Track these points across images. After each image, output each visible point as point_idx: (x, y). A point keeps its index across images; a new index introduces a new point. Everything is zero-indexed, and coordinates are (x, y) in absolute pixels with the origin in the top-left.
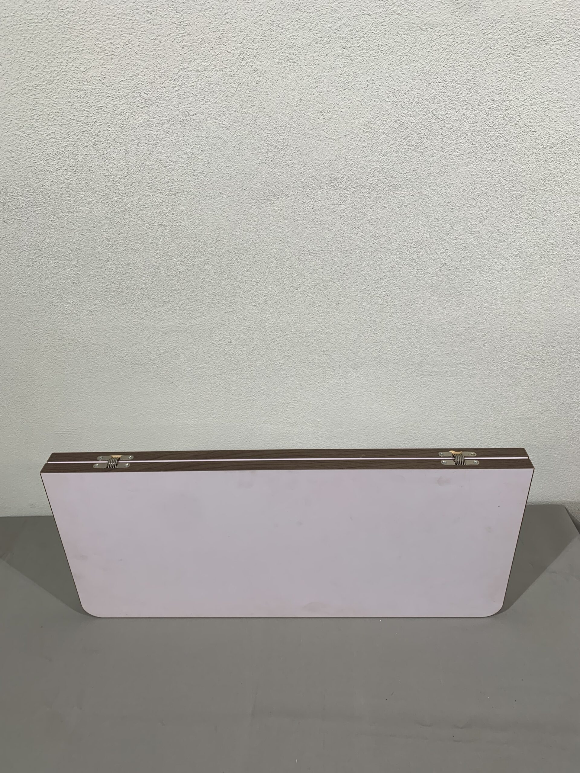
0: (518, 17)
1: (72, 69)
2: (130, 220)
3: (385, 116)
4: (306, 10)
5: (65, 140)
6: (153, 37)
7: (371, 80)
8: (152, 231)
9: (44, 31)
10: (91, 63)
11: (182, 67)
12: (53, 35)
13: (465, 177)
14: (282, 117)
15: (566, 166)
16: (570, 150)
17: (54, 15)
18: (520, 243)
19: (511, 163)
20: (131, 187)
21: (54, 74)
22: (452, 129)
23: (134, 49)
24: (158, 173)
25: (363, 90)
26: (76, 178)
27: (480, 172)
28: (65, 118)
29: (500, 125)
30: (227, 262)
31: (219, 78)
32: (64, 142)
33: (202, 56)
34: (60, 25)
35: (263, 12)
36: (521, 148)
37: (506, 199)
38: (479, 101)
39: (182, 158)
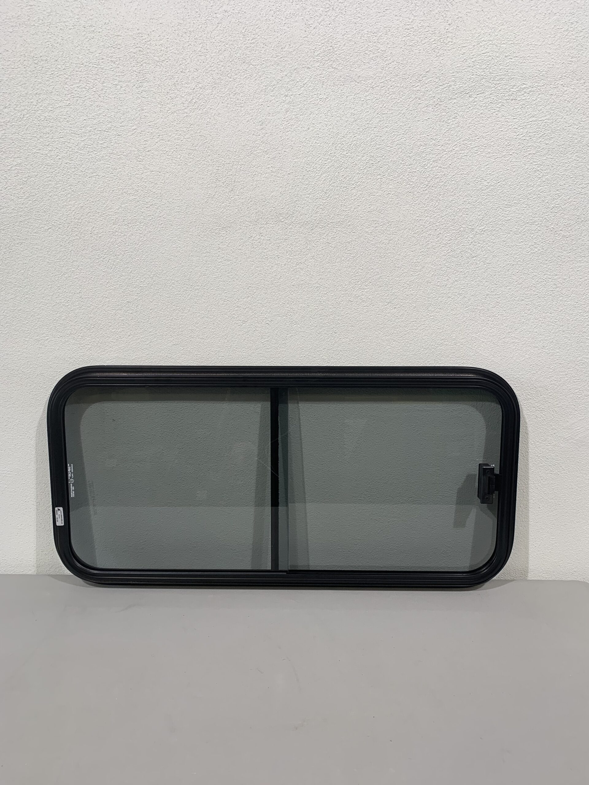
0: (442, 72)
1: (41, 108)
2: (83, 248)
3: (326, 156)
4: (251, 63)
5: (29, 172)
6: (116, 83)
7: (312, 124)
8: (104, 260)
9: (19, 76)
10: (58, 104)
11: (140, 109)
12: (26, 79)
13: (405, 216)
14: (230, 155)
15: (501, 207)
16: (503, 192)
17: (29, 62)
18: (464, 282)
19: (448, 203)
20: (86, 216)
21: (24, 112)
22: (389, 170)
23: (98, 93)
24: (113, 204)
25: (304, 133)
26: (35, 207)
27: (419, 210)
28: (30, 151)
29: (434, 167)
30: (176, 293)
31: (173, 119)
32: (28, 173)
33: (158, 100)
34: (34, 71)
35: (213, 64)
36: (456, 189)
37: (447, 238)
38: (412, 145)
39: (136, 190)
